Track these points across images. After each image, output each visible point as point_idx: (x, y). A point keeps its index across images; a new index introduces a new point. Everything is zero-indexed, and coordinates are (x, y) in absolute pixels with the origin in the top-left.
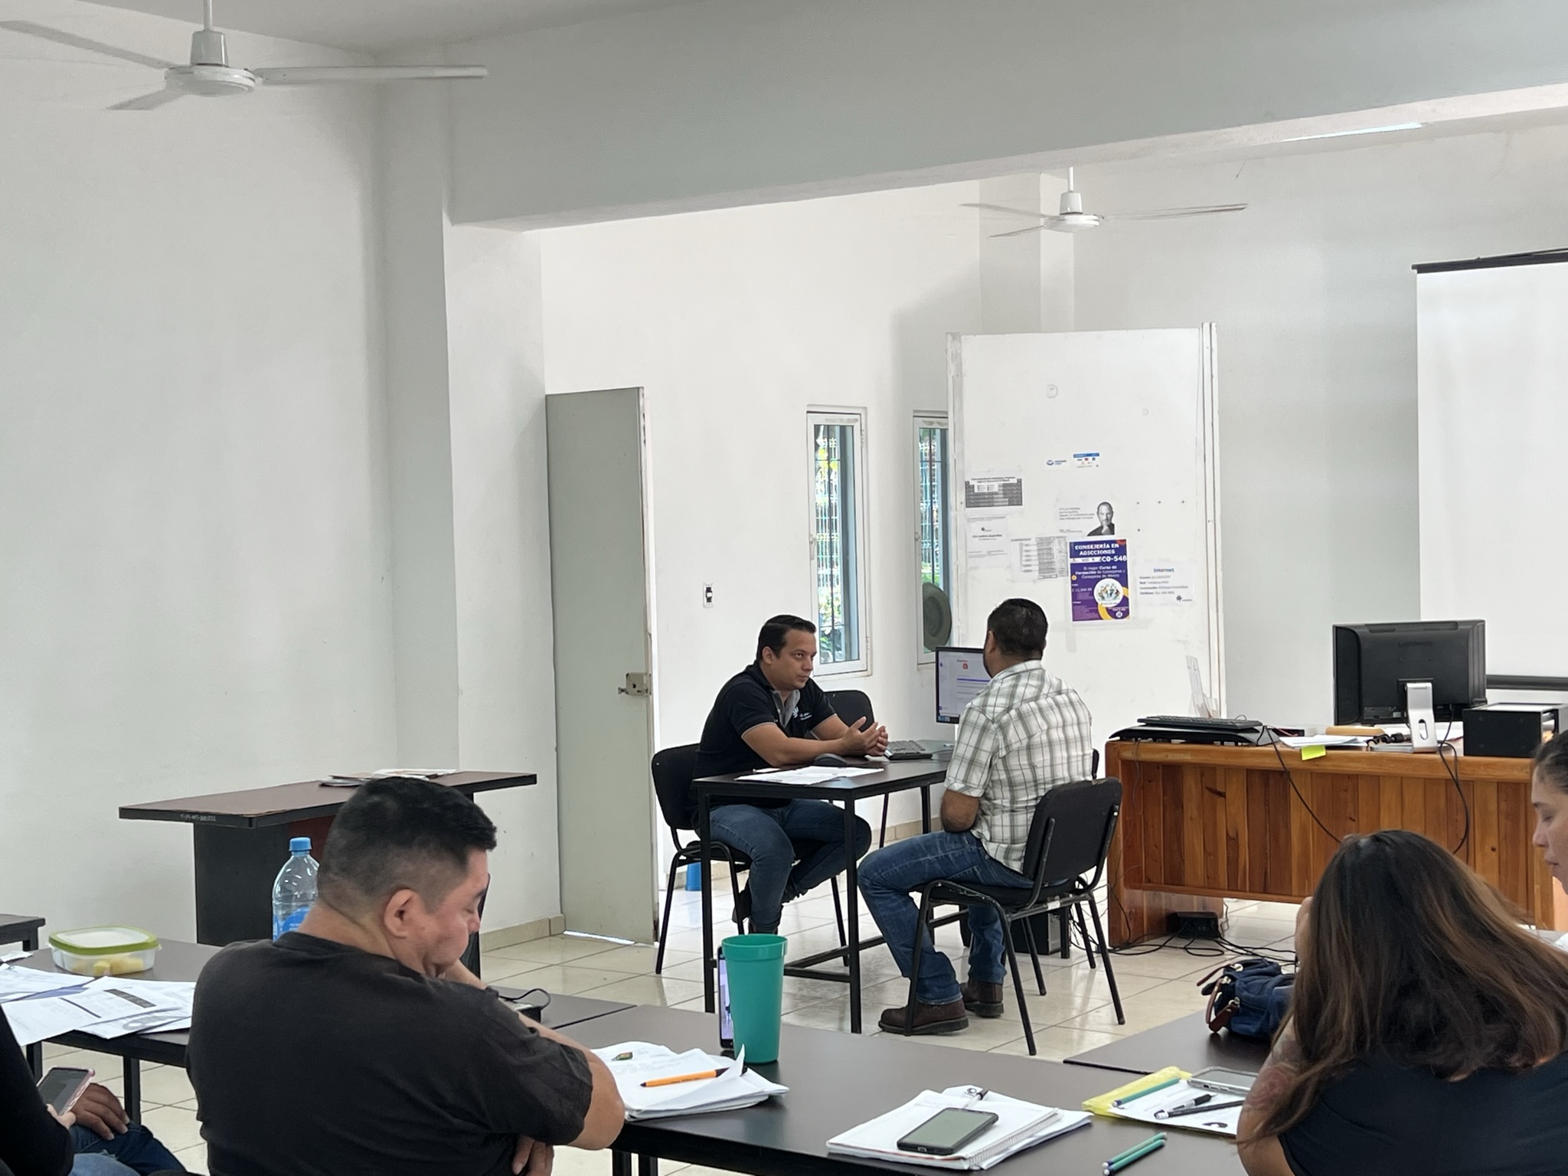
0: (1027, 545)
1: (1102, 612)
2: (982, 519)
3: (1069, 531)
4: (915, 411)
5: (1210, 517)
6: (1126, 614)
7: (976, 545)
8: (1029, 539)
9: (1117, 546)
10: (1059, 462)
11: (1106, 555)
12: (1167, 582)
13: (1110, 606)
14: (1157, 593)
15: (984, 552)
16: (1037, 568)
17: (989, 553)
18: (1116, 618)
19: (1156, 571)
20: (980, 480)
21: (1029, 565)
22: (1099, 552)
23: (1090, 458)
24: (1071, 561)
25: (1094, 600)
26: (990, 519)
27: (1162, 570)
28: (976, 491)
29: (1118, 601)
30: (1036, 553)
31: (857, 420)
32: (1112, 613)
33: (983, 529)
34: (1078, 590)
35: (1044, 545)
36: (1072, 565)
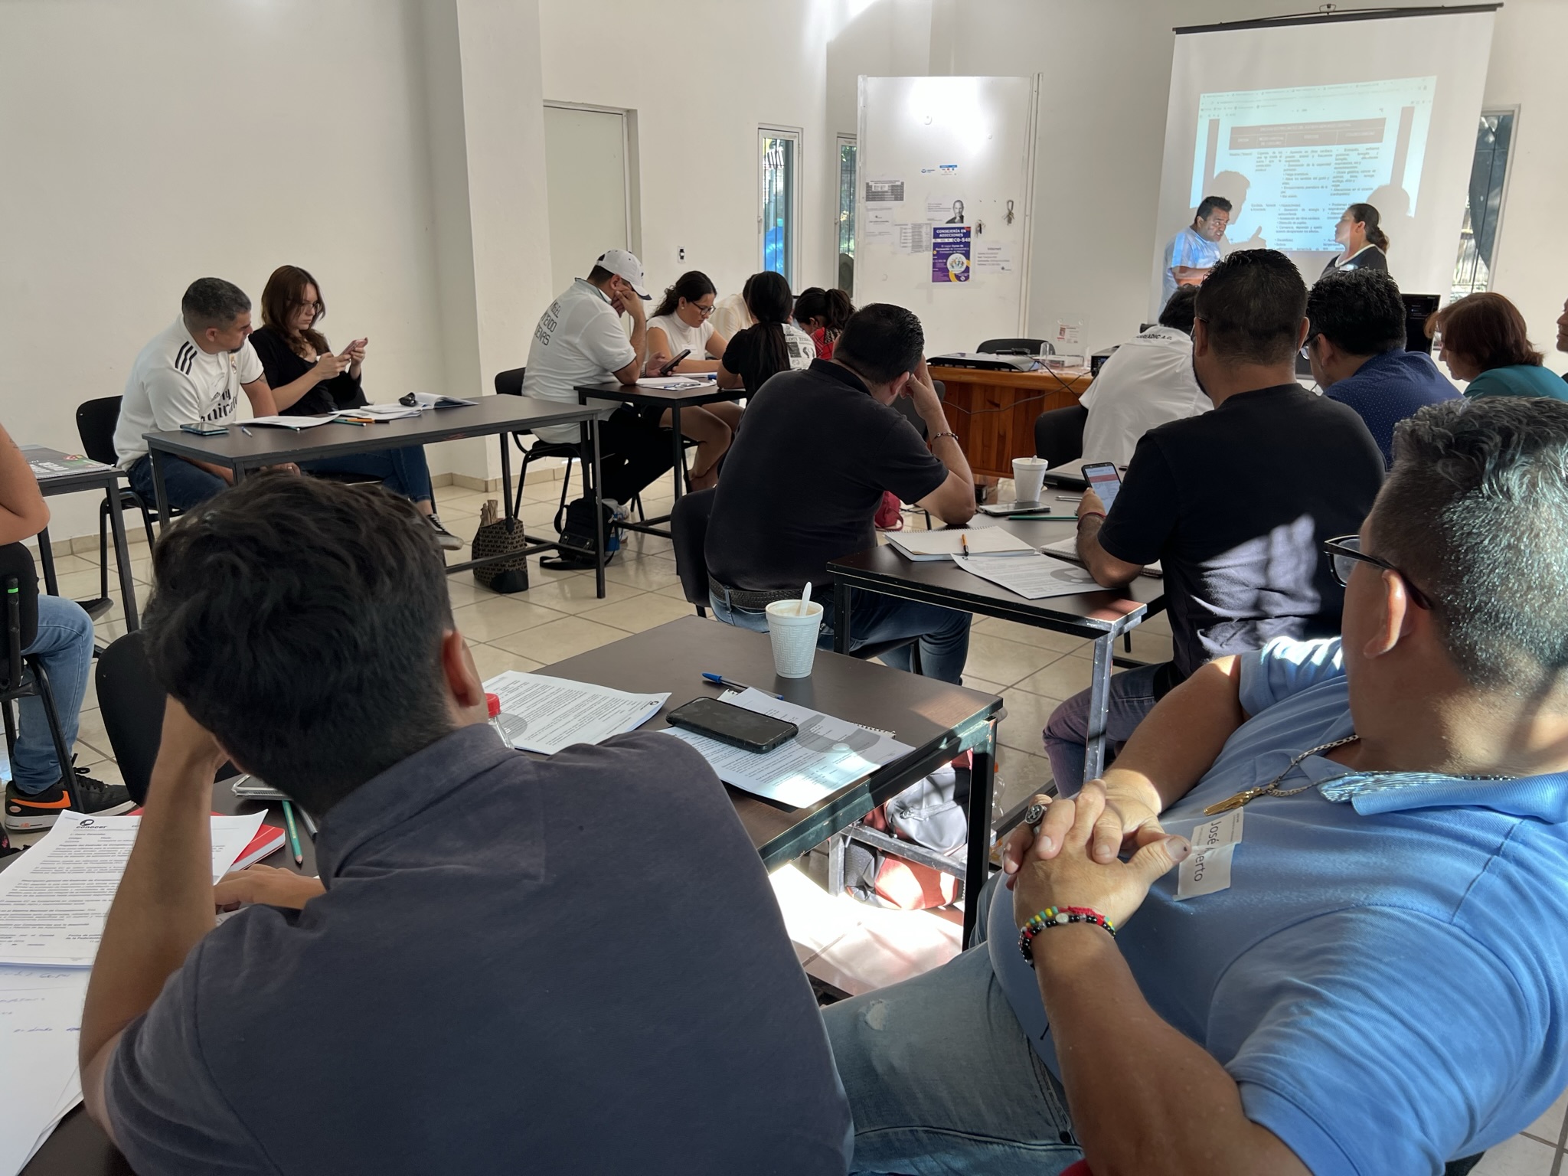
0: (905, 229)
1: (952, 277)
2: (876, 209)
3: (933, 220)
4: (839, 133)
5: (1028, 213)
6: (967, 278)
7: (872, 228)
8: (907, 225)
9: (965, 231)
10: (930, 171)
11: (957, 237)
12: (995, 257)
13: (957, 273)
14: (989, 264)
15: (877, 233)
16: (911, 245)
17: (880, 233)
18: (960, 281)
19: (989, 249)
20: (876, 182)
21: (906, 243)
22: (953, 235)
23: (951, 169)
24: (934, 241)
25: (947, 268)
26: (881, 209)
27: (993, 249)
28: (873, 189)
29: (963, 269)
30: (911, 234)
31: (795, 137)
32: (958, 277)
33: (876, 217)
34: (936, 261)
35: (917, 229)
36: (934, 244)
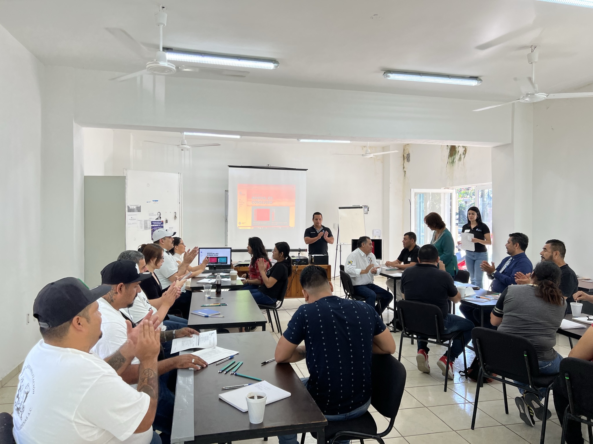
0: (141, 222)
3: (151, 218)
5: (180, 216)
7: (130, 221)
10: (149, 202)
11: (159, 224)
17: (133, 223)
20: (131, 205)
21: (142, 227)
23: (156, 201)
26: (133, 215)
27: (171, 228)
28: (130, 208)
30: (144, 224)
33: (131, 218)
35: (146, 222)
36: (152, 226)
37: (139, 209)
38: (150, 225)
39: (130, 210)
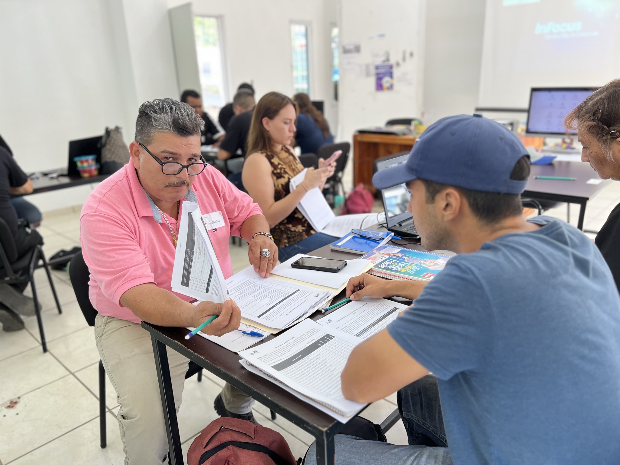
0: (362, 66)
1: (385, 88)
3: (375, 61)
6: (392, 89)
9: (390, 66)
10: (373, 38)
12: (405, 78)
13: (387, 86)
14: (402, 81)
17: (350, 69)
18: (389, 90)
20: (347, 45)
21: (363, 73)
24: (375, 71)
25: (382, 84)
26: (350, 58)
27: (404, 74)
28: (346, 48)
29: (390, 84)
30: (365, 69)
31: (309, 24)
33: (348, 61)
34: (377, 82)
37: (357, 49)
38: (373, 71)
39: (346, 51)
